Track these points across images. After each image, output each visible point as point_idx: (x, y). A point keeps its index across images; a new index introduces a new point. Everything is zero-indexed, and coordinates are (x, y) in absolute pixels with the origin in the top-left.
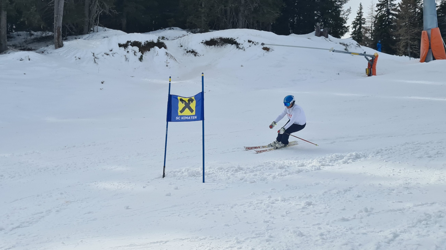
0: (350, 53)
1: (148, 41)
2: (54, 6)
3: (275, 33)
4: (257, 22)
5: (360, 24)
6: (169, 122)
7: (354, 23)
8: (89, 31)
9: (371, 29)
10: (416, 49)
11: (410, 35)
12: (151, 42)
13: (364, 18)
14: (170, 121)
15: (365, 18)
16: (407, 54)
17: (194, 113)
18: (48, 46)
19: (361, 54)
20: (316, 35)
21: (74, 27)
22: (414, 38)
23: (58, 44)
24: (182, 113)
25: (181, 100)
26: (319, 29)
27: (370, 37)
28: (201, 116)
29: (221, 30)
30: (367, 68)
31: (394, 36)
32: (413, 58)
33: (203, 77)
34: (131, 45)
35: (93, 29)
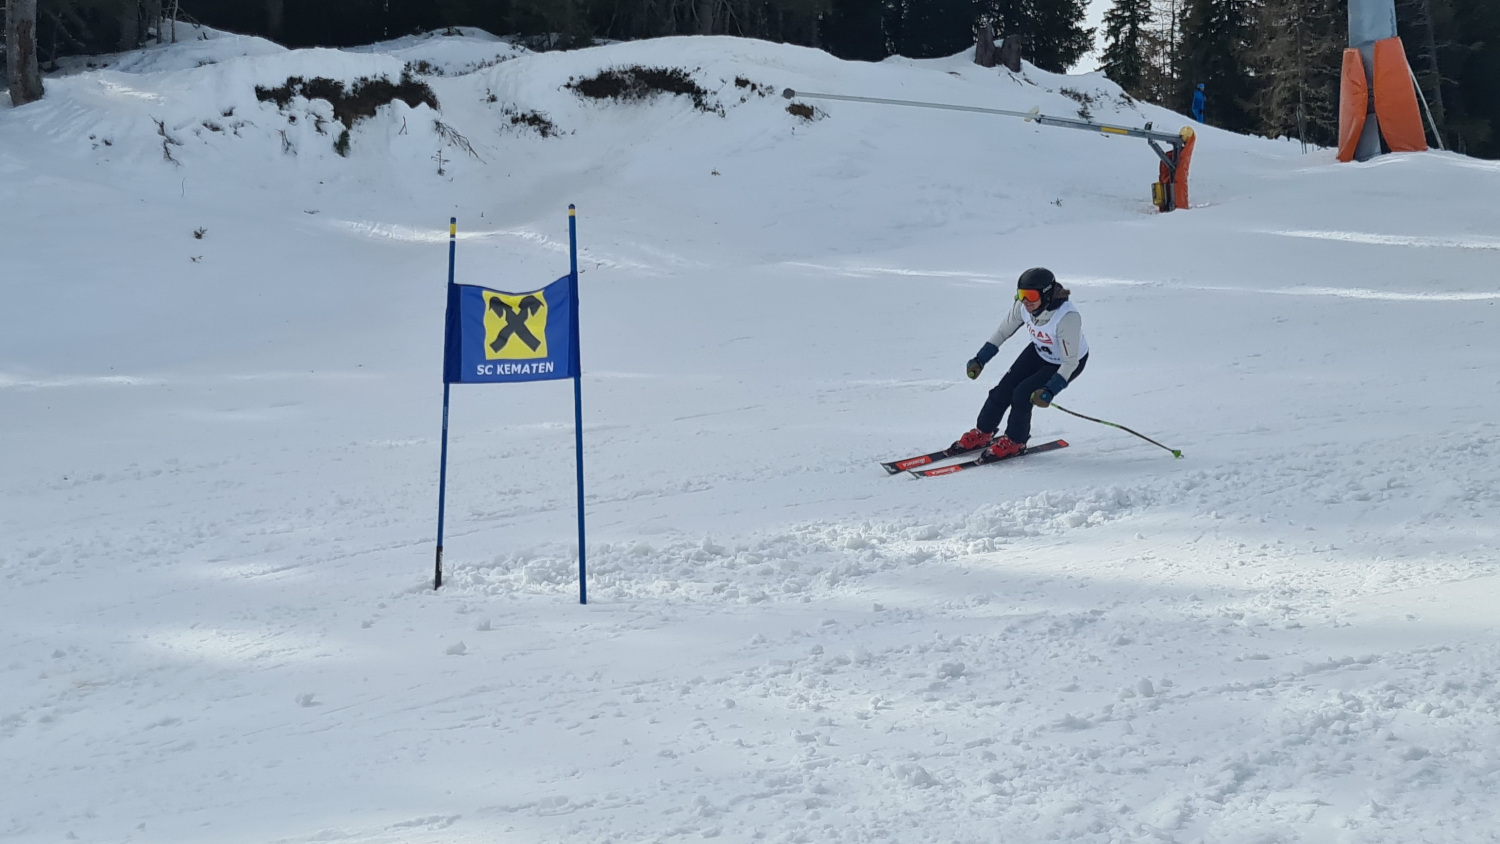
0: (1098, 128)
1: (366, 79)
3: (833, 54)
4: (768, 10)
5: (1134, 20)
6: (452, 386)
7: (1111, 17)
8: (141, 39)
9: (1170, 40)
10: (1325, 114)
11: (1307, 64)
12: (377, 82)
14: (458, 380)
16: (1294, 130)
17: (542, 351)
19: (1135, 132)
20: (979, 60)
21: (83, 23)
22: (1320, 73)
23: (25, 88)
24: (500, 352)
25: (497, 304)
26: (989, 39)
27: (1168, 70)
28: (567, 362)
29: (636, 37)
30: (1157, 180)
31: (1251, 66)
32: (1315, 146)
33: (572, 220)
34: (303, 92)
35: (158, 29)
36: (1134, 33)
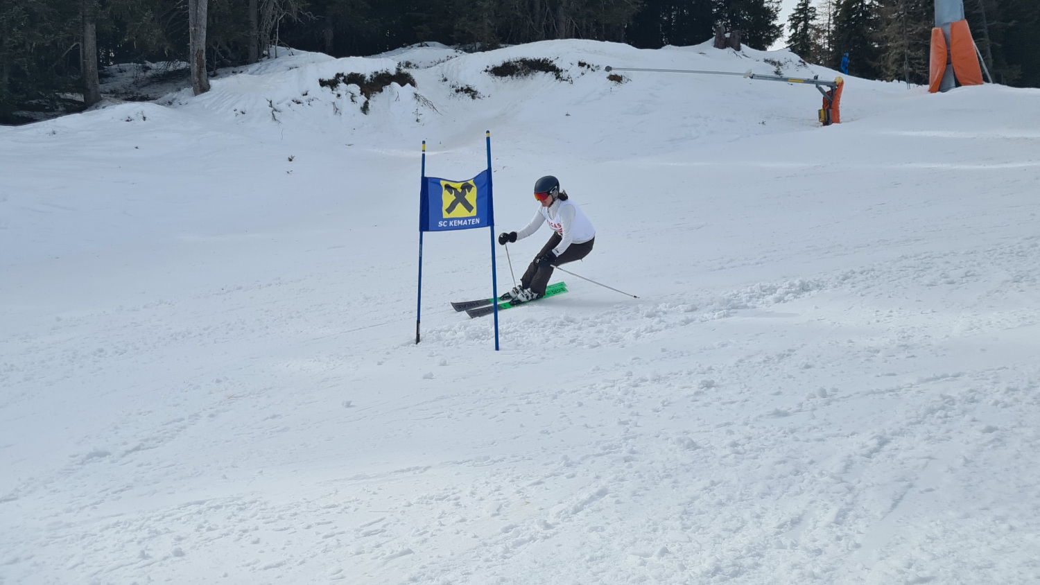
0: (786, 80)
1: (377, 72)
2: (187, 8)
3: (633, 45)
4: (597, 24)
5: (806, 19)
6: (424, 233)
7: (793, 18)
8: (259, 57)
9: (827, 29)
10: (921, 67)
11: (909, 38)
12: (383, 74)
13: (813, 8)
14: (427, 230)
15: (814, 6)
16: (902, 76)
17: (474, 213)
18: (179, 90)
19: (808, 81)
20: (717, 45)
21: (229, 51)
22: (917, 43)
23: (201, 86)
24: (451, 213)
25: (447, 187)
26: (722, 34)
27: (827, 46)
28: (487, 217)
29: (523, 43)
30: (821, 108)
31: (876, 41)
32: (915, 85)
33: (488, 139)
34: (344, 81)
35: (268, 51)
36: (806, 27)
